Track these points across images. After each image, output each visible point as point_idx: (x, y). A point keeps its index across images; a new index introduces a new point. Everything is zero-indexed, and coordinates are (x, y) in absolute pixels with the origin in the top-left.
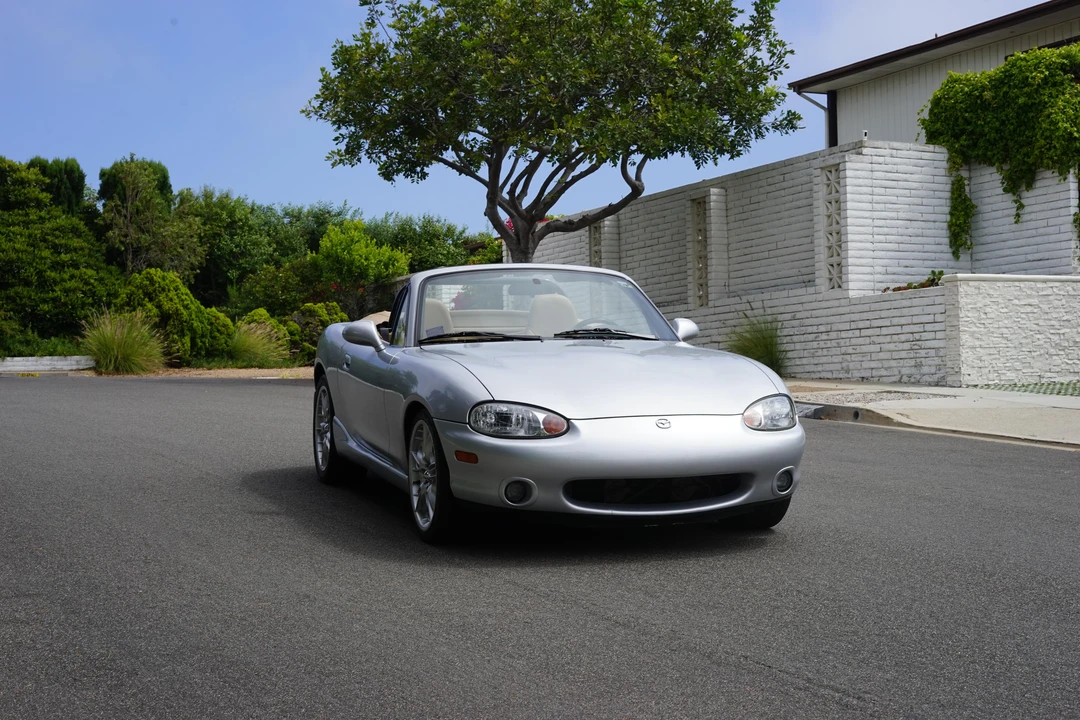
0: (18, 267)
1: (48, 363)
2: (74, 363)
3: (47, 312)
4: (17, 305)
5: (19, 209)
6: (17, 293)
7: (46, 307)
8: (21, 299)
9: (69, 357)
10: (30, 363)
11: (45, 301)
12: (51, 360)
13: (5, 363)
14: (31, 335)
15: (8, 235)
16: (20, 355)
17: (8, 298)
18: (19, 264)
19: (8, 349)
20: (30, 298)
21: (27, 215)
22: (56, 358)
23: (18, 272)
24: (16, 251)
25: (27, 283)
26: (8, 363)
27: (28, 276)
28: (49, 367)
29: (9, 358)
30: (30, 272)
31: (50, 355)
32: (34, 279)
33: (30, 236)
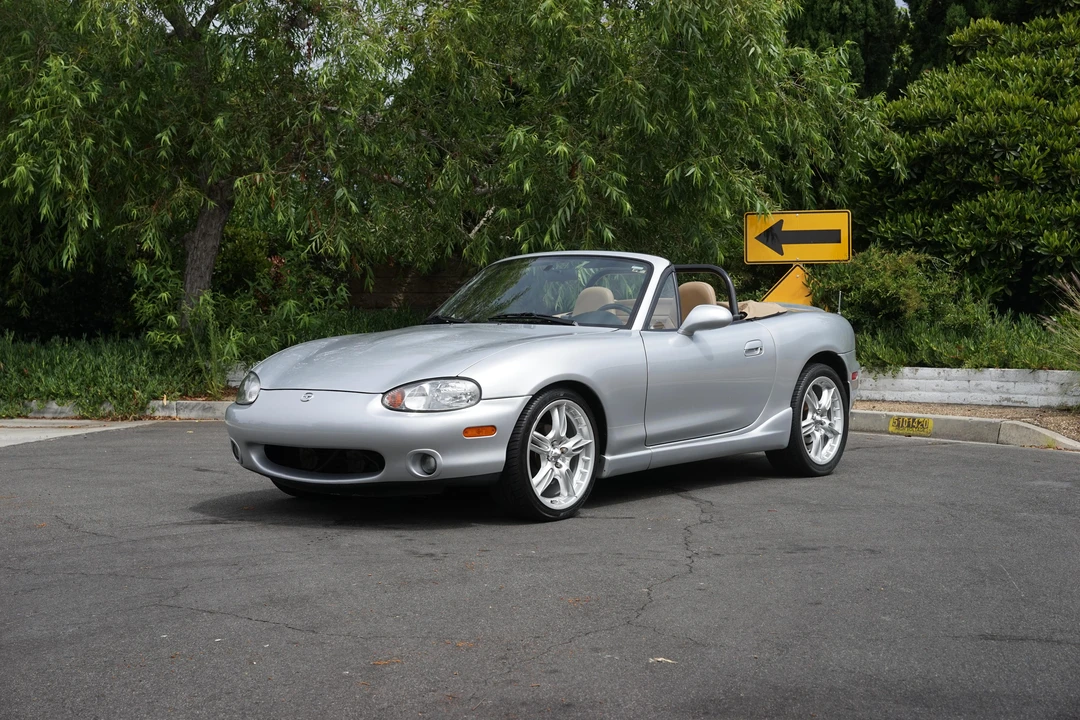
0: (1000, 146)
1: (994, 385)
2: (1053, 388)
3: (1058, 250)
4: (989, 235)
5: (1045, 16)
6: (990, 207)
7: (1054, 238)
8: (998, 220)
9: (1041, 373)
10: (950, 385)
11: (1058, 224)
12: (1001, 378)
13: (898, 382)
14: (978, 311)
15: (999, 75)
16: (935, 362)
17: (972, 218)
18: (1004, 140)
19: (911, 348)
20: (1021, 217)
21: (1059, 27)
22: (1012, 371)
23: (1003, 157)
24: (1001, 108)
25: (1022, 183)
26: (906, 382)
27: (1022, 166)
28: (997, 397)
29: (906, 370)
30: (1028, 157)
31: (1004, 364)
32: (1038, 173)
33: (1048, 72)
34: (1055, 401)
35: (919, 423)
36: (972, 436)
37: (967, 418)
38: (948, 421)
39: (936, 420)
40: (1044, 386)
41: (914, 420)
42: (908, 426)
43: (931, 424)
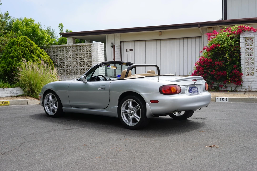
34: (9, 95)
35: (5, 102)
36: (21, 104)
37: (18, 100)
38: (13, 101)
39: (10, 101)
40: (6, 92)
41: (4, 102)
42: (3, 103)
43: (9, 102)
